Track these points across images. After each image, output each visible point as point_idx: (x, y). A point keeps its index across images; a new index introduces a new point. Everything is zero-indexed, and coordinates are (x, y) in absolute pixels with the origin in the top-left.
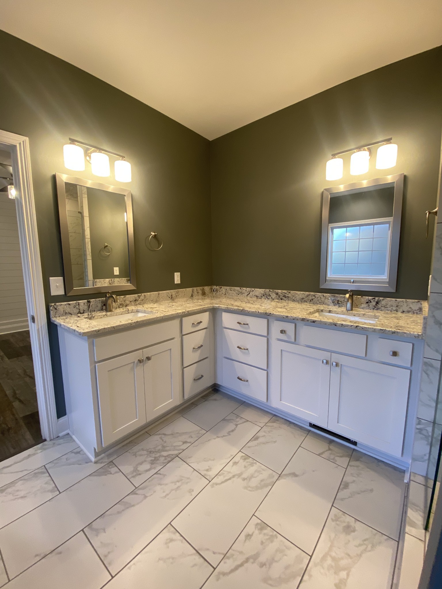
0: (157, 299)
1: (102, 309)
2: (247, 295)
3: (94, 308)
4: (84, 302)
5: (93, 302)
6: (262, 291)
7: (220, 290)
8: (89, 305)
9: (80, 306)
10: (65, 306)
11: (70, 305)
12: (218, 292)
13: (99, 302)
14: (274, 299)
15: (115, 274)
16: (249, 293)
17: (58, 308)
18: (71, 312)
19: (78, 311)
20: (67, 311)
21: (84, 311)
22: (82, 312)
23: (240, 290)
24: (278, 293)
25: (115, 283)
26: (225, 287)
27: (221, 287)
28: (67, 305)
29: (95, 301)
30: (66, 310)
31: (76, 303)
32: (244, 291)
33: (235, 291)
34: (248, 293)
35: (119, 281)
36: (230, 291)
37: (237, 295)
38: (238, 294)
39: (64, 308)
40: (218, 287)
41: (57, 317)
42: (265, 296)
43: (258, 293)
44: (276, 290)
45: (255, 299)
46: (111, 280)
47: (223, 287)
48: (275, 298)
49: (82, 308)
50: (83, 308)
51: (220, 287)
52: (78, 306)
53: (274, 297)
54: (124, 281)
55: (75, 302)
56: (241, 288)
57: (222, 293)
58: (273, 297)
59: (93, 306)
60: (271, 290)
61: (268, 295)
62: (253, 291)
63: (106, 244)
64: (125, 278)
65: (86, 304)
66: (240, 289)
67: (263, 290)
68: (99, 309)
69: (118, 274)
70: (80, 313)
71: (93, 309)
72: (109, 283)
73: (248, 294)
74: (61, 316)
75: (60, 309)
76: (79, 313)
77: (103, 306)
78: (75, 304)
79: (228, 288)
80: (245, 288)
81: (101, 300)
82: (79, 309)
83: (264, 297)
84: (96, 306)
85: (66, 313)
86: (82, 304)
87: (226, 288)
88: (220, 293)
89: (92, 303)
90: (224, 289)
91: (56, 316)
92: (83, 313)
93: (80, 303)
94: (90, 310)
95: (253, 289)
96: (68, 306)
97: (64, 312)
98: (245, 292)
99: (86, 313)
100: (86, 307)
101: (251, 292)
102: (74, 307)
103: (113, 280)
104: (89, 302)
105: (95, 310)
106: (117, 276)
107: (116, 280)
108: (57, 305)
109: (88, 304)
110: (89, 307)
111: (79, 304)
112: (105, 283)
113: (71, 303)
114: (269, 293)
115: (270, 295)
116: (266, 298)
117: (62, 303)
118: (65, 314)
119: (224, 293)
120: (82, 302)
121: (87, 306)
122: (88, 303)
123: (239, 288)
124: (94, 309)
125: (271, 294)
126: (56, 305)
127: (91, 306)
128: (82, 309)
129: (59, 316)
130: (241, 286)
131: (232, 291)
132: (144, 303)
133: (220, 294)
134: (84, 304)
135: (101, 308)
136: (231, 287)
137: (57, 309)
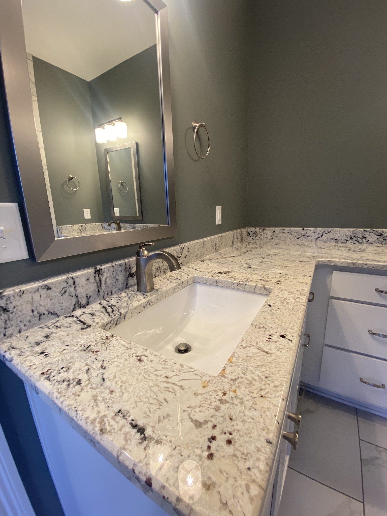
0: (202, 252)
1: (127, 284)
2: (316, 239)
3: (110, 286)
4: (87, 274)
5: (107, 273)
6: (348, 232)
7: (262, 233)
8: (100, 281)
9: (77, 288)
10: (36, 296)
11: (49, 289)
12: (259, 236)
13: (120, 269)
14: (372, 244)
15: (86, 217)
16: (321, 236)
17: (14, 304)
18: (57, 309)
19: (74, 300)
20: (42, 310)
21: (88, 298)
22: (84, 302)
23: (303, 232)
24: (383, 234)
25: (86, 229)
26: (271, 228)
27: (264, 229)
28: (41, 290)
29: (112, 269)
30: (41, 305)
31: (66, 282)
32: (311, 233)
33: (293, 233)
34: (317, 236)
35: (91, 227)
36: (281, 234)
37: (296, 239)
38: (299, 238)
39: (32, 303)
40: (257, 229)
41: (11, 335)
42: (355, 239)
43: (339, 235)
44: (379, 230)
45: (333, 243)
46: (82, 226)
47: (267, 228)
48: (375, 241)
49: (82, 292)
50: (87, 292)
51: (262, 228)
52: (72, 289)
53: (373, 240)
54: (99, 227)
55: (64, 277)
56: (305, 229)
57: (266, 238)
58: (371, 241)
59: (108, 282)
60: (368, 230)
61: (361, 237)
62: (329, 232)
63: (70, 175)
64: (99, 223)
65: (92, 279)
66: (303, 229)
67: (351, 229)
68: (121, 286)
69: (89, 217)
70: (81, 306)
71: (109, 289)
72: (79, 230)
73: (319, 237)
74: (25, 328)
75: (20, 308)
76: (77, 305)
77: (127, 279)
78: (65, 285)
79: (277, 229)
80: (312, 229)
81: (124, 265)
82: (77, 297)
83: (351, 241)
84: (115, 279)
85: (40, 315)
86: (81, 282)
87: (274, 230)
88: (262, 237)
89: (105, 275)
90: (269, 231)
91: (9, 332)
92: (88, 304)
93: (76, 280)
94: (101, 294)
95: (330, 229)
96: (43, 292)
97: (35, 313)
98: (313, 234)
99: (95, 301)
100: (92, 287)
101: (324, 233)
102: (63, 291)
103: (83, 226)
104: (98, 272)
105: (113, 292)
106: (88, 221)
107: (88, 225)
108: (9, 298)
109: (97, 278)
110: (99, 285)
111: (74, 283)
112: (73, 230)
113: (52, 283)
114: (363, 234)
115: (364, 238)
116: (355, 242)
117: (24, 287)
118: (37, 319)
119: (270, 238)
120: (82, 275)
121: (96, 284)
122: (97, 275)
123: (301, 229)
124: (112, 289)
125: (368, 236)
126: (5, 299)
127: (103, 282)
128: (84, 295)
129: (17, 329)
130: (303, 225)
131: (287, 233)
132: (187, 263)
133: (261, 239)
134: (88, 280)
135: (125, 283)
136: (284, 228)
137: (11, 309)
